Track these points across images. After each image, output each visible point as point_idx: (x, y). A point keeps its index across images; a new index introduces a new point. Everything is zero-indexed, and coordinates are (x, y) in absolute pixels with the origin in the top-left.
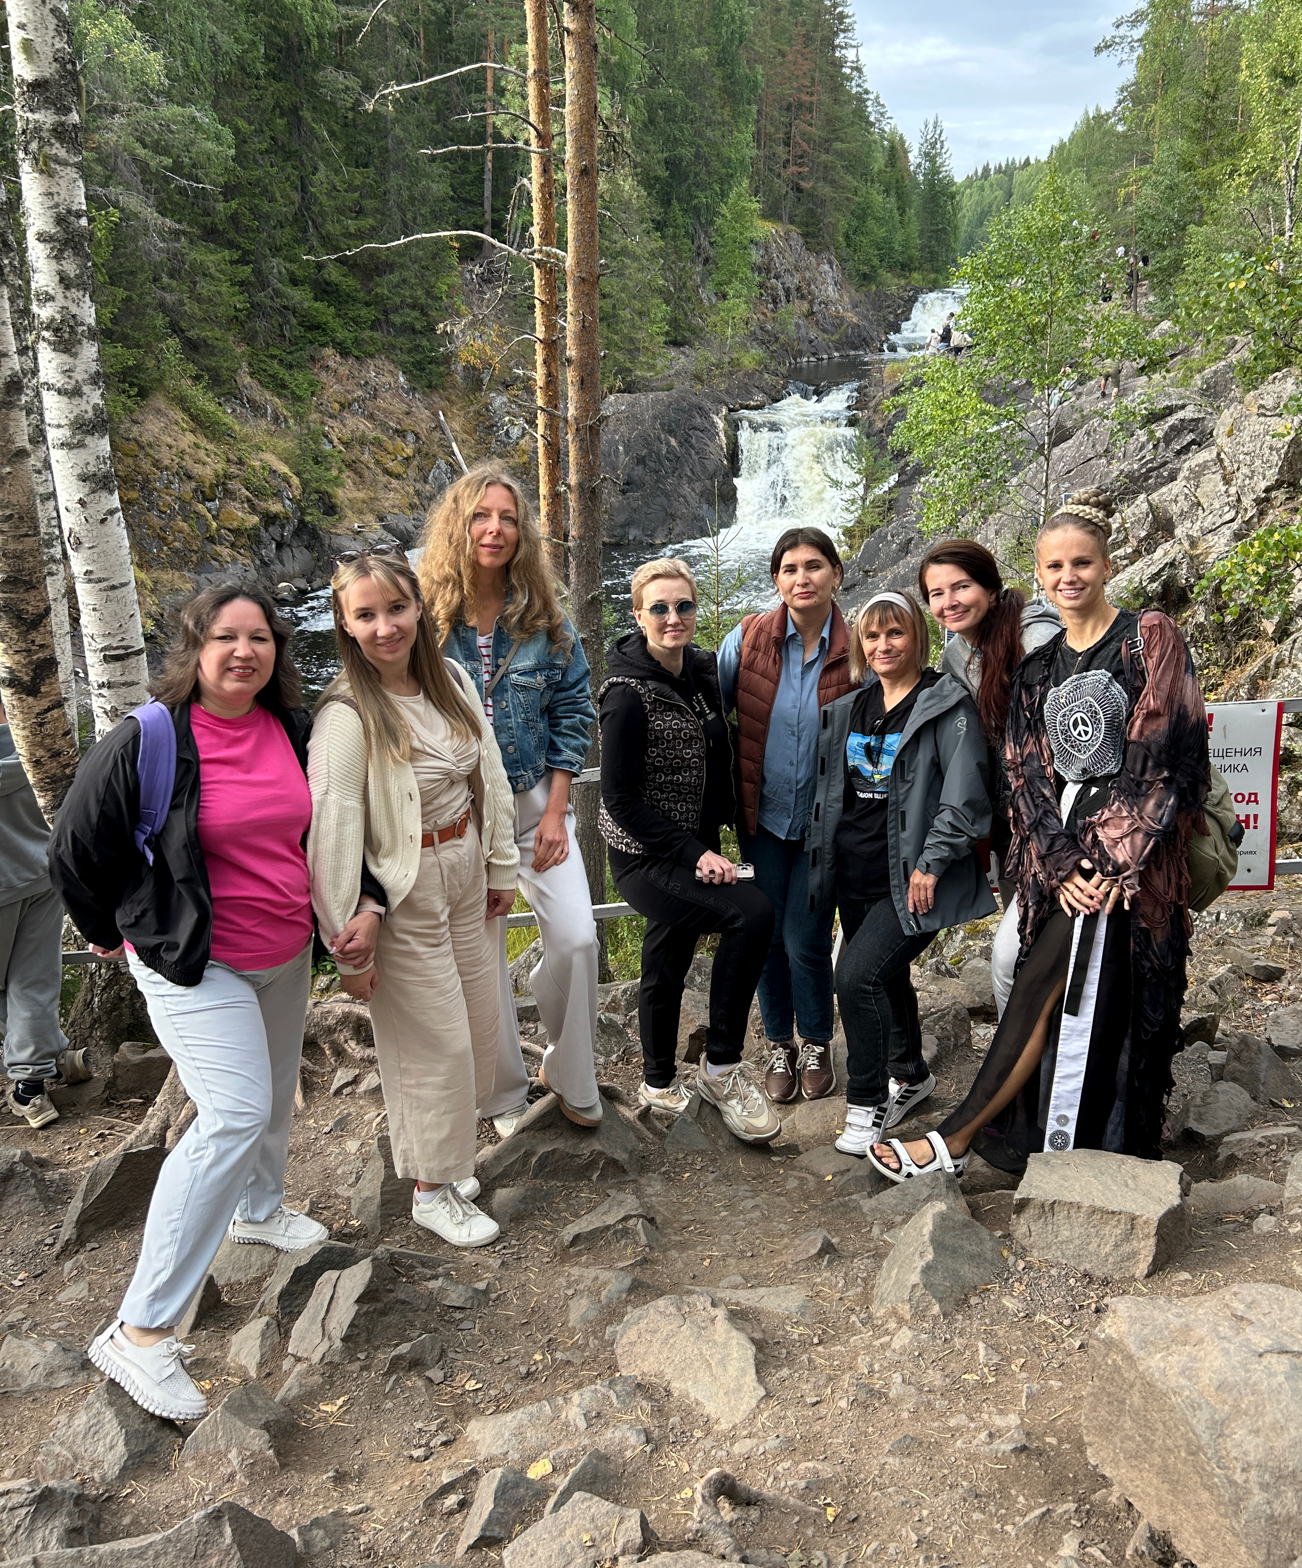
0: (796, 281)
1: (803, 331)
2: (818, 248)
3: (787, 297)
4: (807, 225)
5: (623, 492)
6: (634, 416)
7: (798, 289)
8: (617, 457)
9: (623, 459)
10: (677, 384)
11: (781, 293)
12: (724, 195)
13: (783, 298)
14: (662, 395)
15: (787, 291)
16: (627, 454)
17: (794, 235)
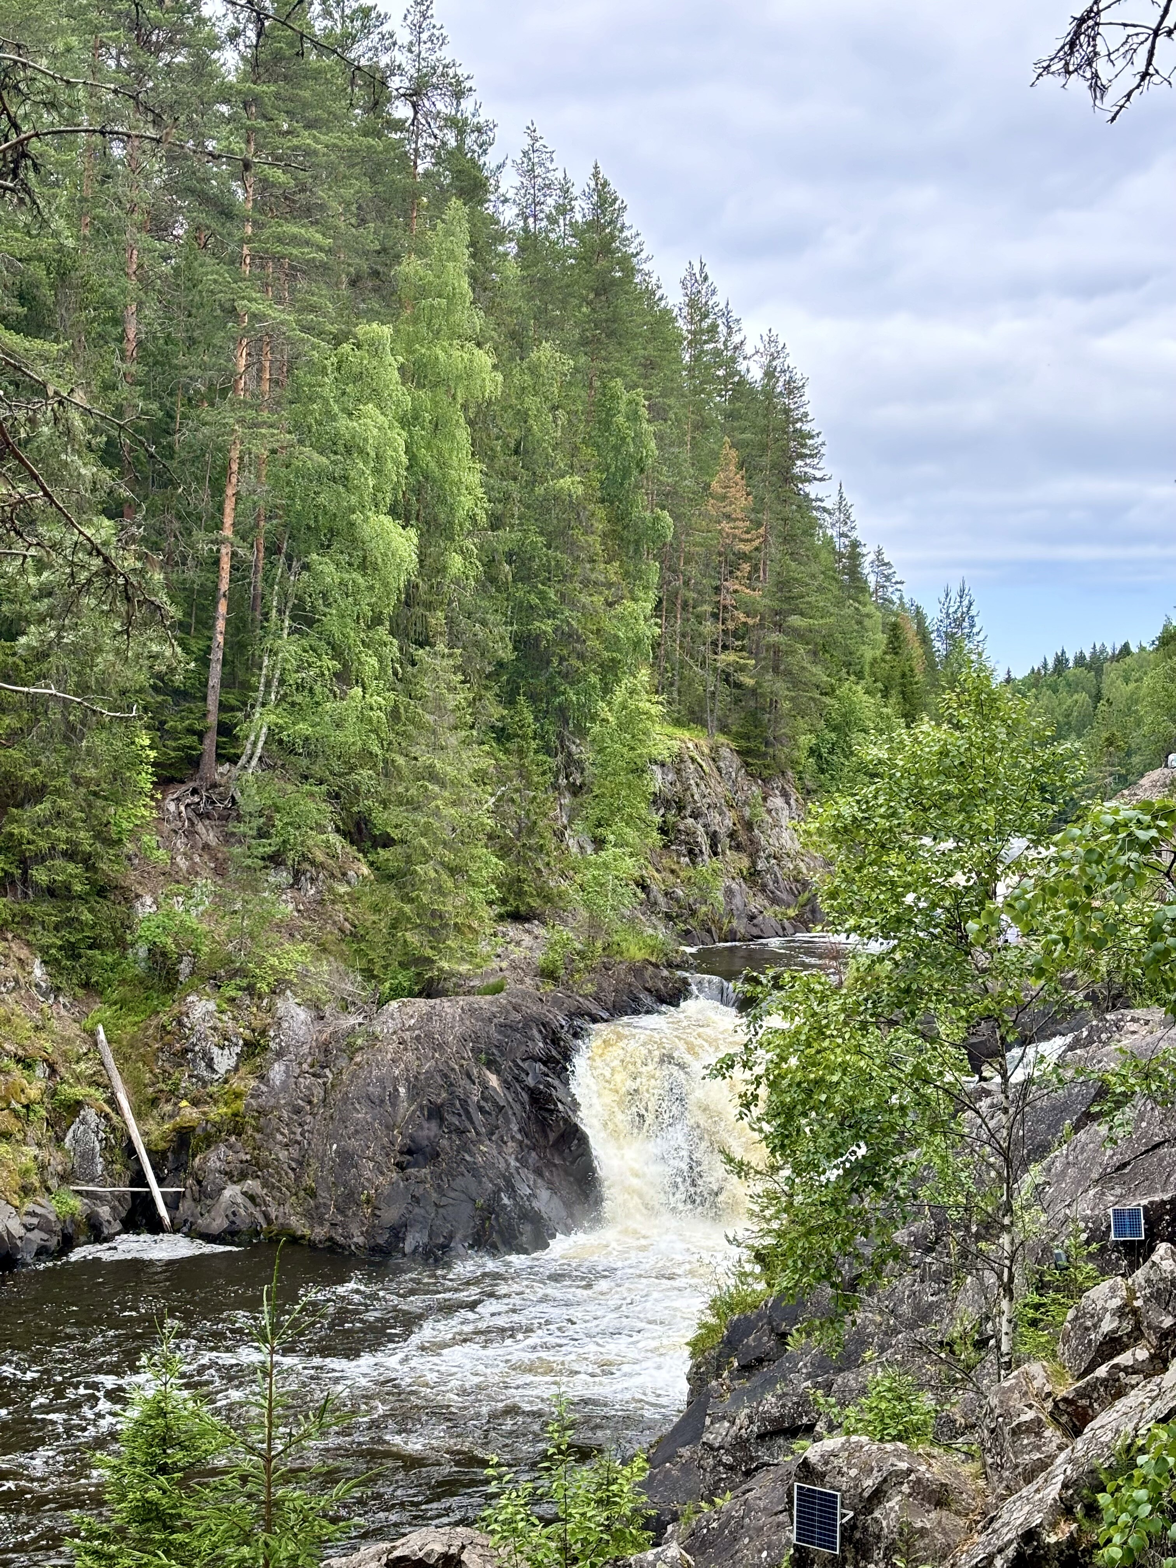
0: (729, 823)
1: (738, 901)
2: (766, 773)
3: (713, 846)
4: (747, 737)
5: (400, 1166)
6: (429, 1036)
7: (732, 835)
8: (394, 1105)
9: (405, 1108)
10: (510, 985)
11: (704, 841)
12: (607, 690)
13: (706, 848)
14: (483, 1001)
15: (714, 838)
16: (412, 1098)
17: (725, 752)
